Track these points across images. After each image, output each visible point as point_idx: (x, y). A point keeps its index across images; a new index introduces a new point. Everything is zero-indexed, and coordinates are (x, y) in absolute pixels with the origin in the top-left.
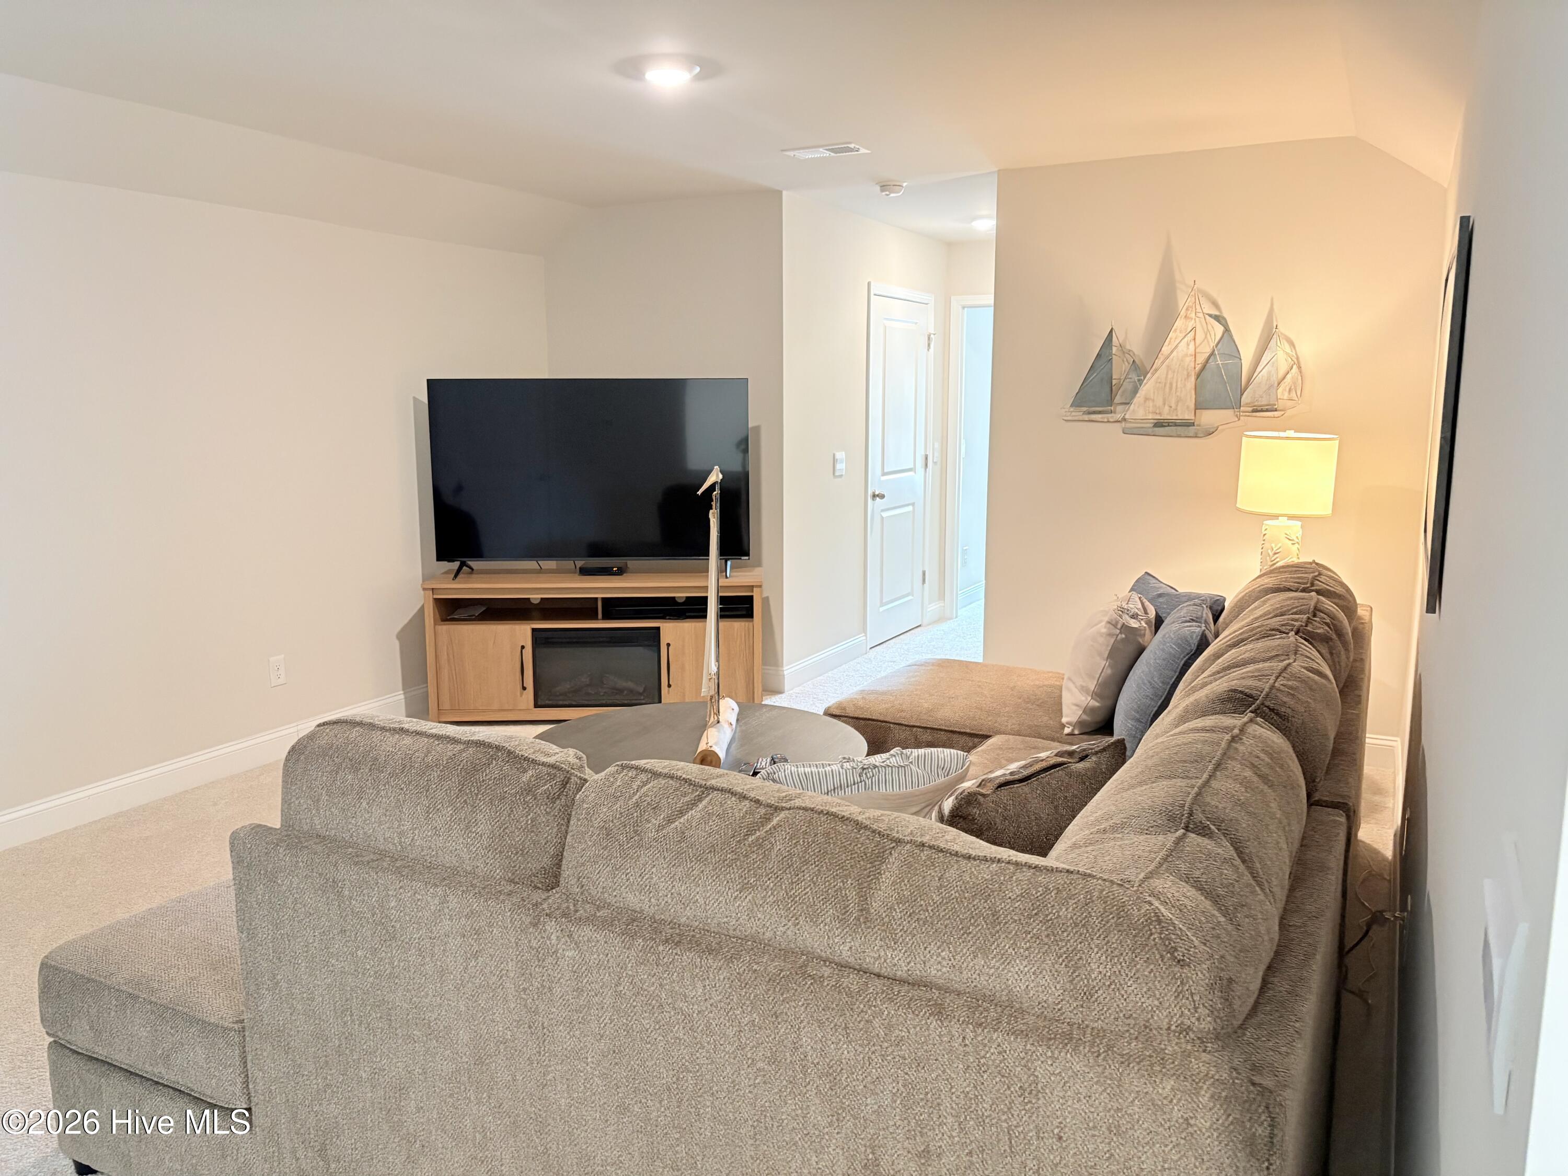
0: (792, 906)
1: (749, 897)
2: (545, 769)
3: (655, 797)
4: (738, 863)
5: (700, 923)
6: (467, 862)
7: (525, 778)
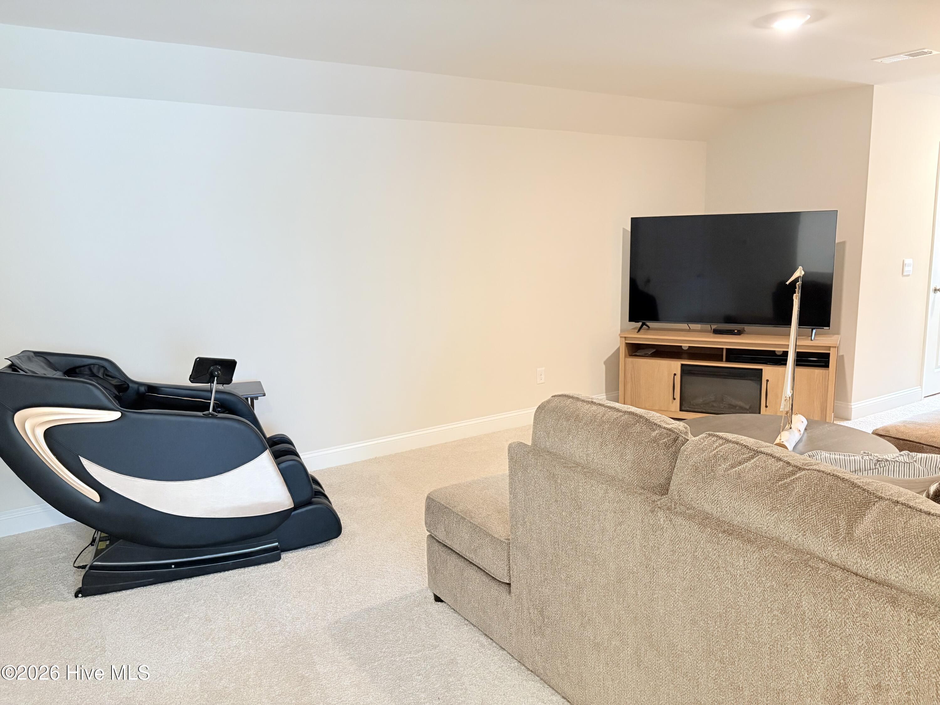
0: (802, 524)
1: (776, 515)
2: (665, 431)
3: (726, 453)
4: (771, 495)
5: (745, 526)
6: (620, 474)
7: (654, 434)
